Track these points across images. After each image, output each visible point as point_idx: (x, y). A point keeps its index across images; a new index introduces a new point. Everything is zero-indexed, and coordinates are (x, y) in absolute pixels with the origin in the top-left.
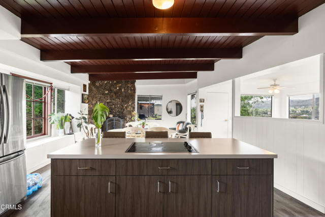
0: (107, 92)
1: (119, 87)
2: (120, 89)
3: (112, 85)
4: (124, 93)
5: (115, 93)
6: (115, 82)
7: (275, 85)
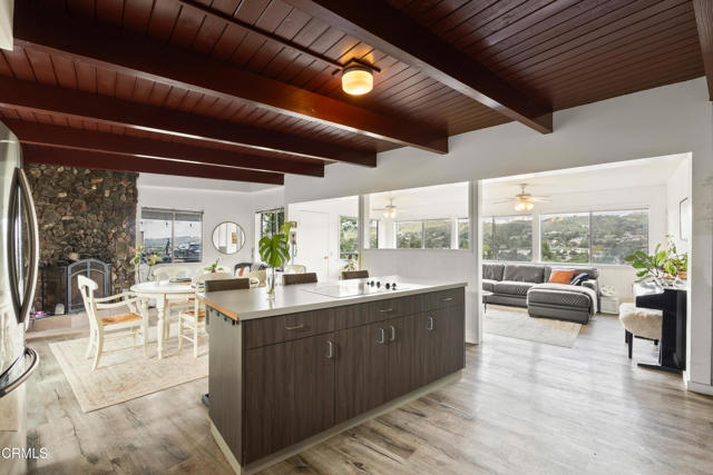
0: (63, 195)
1: (97, 184)
2: (100, 190)
3: (78, 178)
4: (110, 202)
5: (88, 200)
6: (88, 171)
7: (393, 207)
